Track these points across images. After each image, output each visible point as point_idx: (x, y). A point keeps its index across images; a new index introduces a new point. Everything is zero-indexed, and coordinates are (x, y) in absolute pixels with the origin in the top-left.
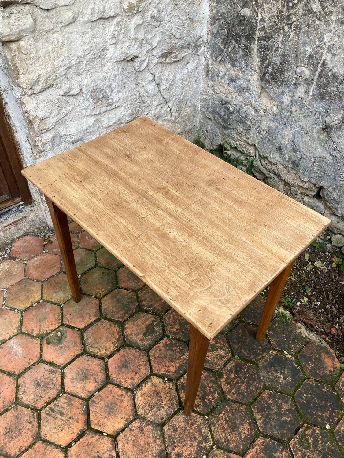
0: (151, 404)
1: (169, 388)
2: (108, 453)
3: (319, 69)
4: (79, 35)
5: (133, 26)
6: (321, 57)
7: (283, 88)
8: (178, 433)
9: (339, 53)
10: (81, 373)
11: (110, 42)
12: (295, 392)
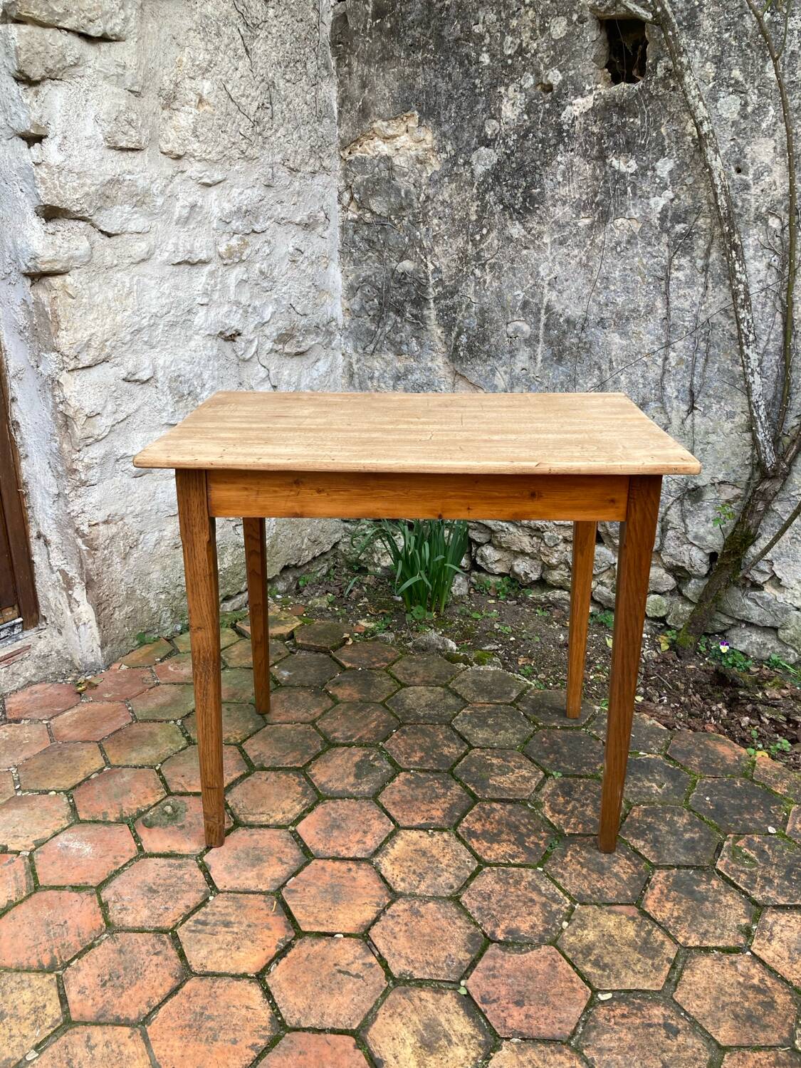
0: (418, 871)
1: (445, 841)
2: (361, 962)
3: (543, 318)
4: (154, 282)
5: (234, 281)
6: (541, 300)
7: (492, 361)
8: (493, 900)
9: (568, 286)
10: (243, 855)
11: (199, 300)
12: (687, 799)
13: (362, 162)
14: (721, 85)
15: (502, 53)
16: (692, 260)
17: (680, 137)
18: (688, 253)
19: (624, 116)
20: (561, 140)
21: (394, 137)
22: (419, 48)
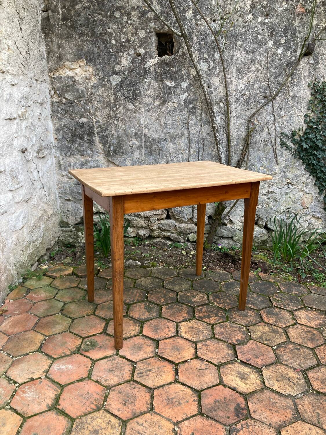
0: (196, 333)
1: (195, 322)
2: (203, 365)
3: (143, 139)
5: (24, 127)
6: (142, 132)
7: (125, 156)
8: (225, 334)
9: (152, 127)
10: (133, 348)
11: (15, 135)
12: (250, 290)
13: (60, 78)
14: (201, 59)
15: (120, 41)
16: (196, 117)
17: (189, 75)
18: (194, 114)
19: (169, 67)
20: (146, 74)
21: (74, 69)
22: (84, 35)
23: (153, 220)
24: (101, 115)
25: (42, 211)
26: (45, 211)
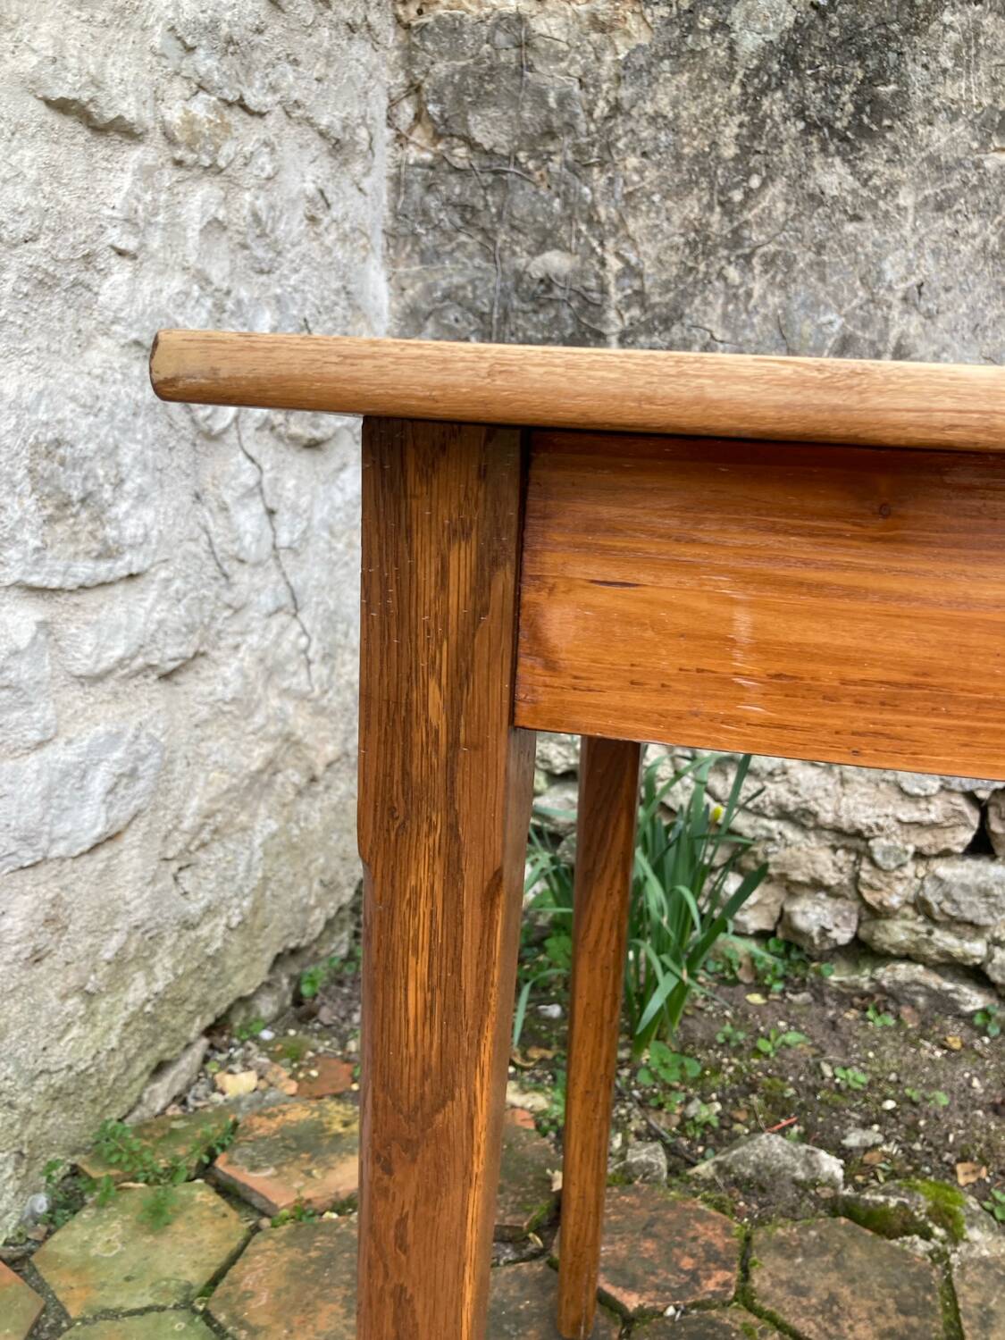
5: (197, 216)
6: (883, 335)
9: (950, 303)
13: (452, 31)
23: (887, 852)
24: (653, 232)
25: (273, 738)
26: (290, 741)
